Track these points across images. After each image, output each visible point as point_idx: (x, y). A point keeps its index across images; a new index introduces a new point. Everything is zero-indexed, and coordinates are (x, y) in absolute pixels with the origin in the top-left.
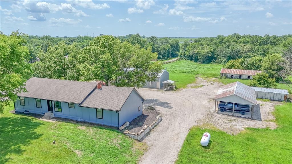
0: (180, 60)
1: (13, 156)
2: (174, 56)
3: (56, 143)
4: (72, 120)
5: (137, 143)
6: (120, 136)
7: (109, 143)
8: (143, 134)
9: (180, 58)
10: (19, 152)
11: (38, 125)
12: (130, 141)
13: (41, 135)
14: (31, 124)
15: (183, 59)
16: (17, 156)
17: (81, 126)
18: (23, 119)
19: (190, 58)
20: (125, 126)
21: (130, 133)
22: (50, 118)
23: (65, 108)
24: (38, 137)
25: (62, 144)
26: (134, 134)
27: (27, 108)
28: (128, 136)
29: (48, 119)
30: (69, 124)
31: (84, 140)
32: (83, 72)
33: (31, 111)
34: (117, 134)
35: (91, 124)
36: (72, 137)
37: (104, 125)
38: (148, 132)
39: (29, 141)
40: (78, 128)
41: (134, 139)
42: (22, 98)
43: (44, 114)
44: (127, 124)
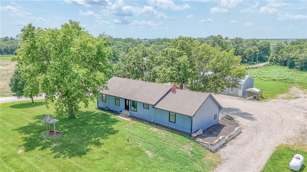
0: (269, 65)
1: (93, 147)
2: (262, 60)
3: (129, 140)
4: (146, 121)
5: (211, 154)
6: (192, 143)
7: (180, 149)
8: (218, 145)
9: (270, 63)
10: (98, 144)
11: (115, 121)
12: (202, 150)
13: (117, 131)
14: (109, 120)
15: (273, 64)
16: (96, 148)
17: (153, 128)
18: (103, 114)
19: (284, 63)
20: (199, 134)
21: (204, 142)
22: (126, 116)
23: (140, 108)
24: (114, 132)
25: (135, 143)
26: (208, 143)
27: (107, 105)
28: (201, 144)
29: (124, 117)
30: (143, 124)
31: (155, 141)
32: (159, 74)
33: (111, 108)
34: (189, 140)
35: (163, 126)
36: (145, 137)
37: (176, 130)
38: (223, 143)
39: (107, 136)
40: (151, 129)
41: (207, 149)
42: (104, 96)
43: (121, 112)
44: (200, 132)
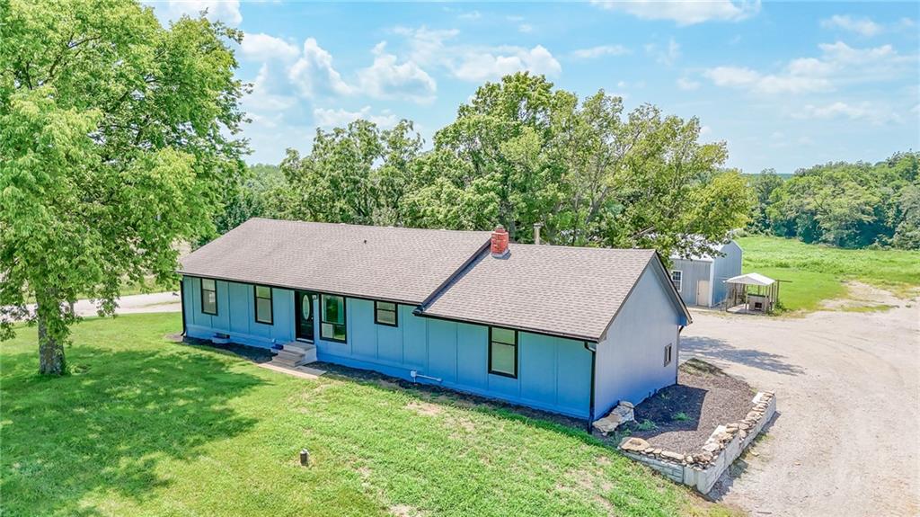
3: (311, 459)
4: (385, 378)
5: (698, 507)
6: (603, 461)
7: (559, 489)
9: (745, 230)
11: (246, 384)
12: (657, 489)
13: (251, 423)
14: (222, 379)
17: (420, 403)
19: (788, 229)
20: (622, 420)
21: (657, 451)
22: (300, 364)
25: (339, 470)
26: (679, 457)
27: (222, 324)
28: (647, 464)
29: (291, 367)
30: (372, 389)
31: (435, 459)
33: (237, 338)
34: (587, 448)
35: (464, 396)
36: (386, 440)
37: (518, 407)
38: (734, 457)
39: (198, 442)
40: (409, 407)
41: (676, 483)
42: (209, 285)
43: (281, 347)
